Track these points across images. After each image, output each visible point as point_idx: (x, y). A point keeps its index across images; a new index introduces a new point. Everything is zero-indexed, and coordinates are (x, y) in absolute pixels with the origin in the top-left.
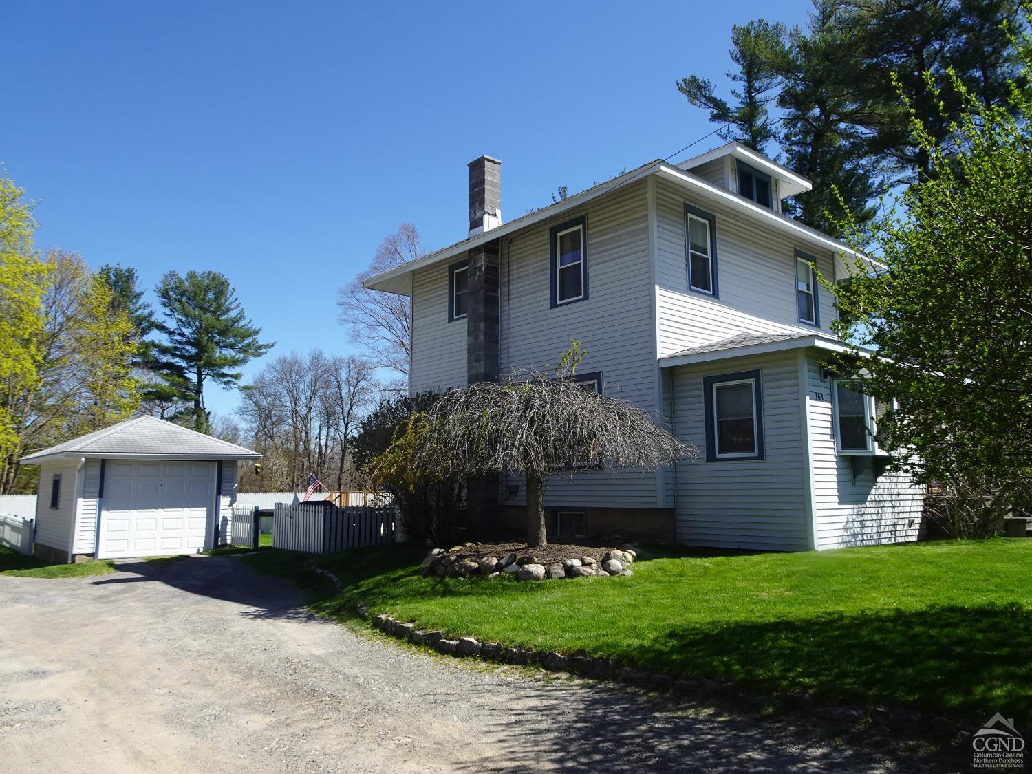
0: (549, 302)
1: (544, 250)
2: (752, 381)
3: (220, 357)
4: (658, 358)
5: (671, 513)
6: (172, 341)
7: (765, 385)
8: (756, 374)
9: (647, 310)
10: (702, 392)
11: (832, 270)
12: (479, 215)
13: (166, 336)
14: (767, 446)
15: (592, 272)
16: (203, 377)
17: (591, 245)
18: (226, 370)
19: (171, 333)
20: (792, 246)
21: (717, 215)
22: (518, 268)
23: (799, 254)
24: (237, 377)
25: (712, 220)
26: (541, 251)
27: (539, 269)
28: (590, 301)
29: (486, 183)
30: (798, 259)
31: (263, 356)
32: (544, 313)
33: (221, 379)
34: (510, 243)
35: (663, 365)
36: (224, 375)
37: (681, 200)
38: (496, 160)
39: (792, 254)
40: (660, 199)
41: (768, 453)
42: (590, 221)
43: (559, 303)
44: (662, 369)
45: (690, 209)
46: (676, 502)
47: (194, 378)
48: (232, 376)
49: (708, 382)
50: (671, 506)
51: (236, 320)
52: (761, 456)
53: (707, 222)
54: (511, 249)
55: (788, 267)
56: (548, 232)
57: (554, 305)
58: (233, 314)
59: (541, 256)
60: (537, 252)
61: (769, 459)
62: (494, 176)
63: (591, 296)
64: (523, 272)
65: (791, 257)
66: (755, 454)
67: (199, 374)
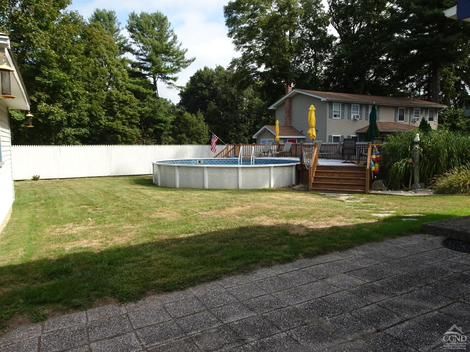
3: (164, 68)
6: (138, 58)
16: (157, 79)
18: (168, 75)
19: (137, 54)
24: (175, 79)
31: (188, 67)
33: (166, 80)
36: (168, 78)
47: (152, 80)
48: (172, 79)
51: (171, 44)
58: (170, 40)
67: (154, 78)
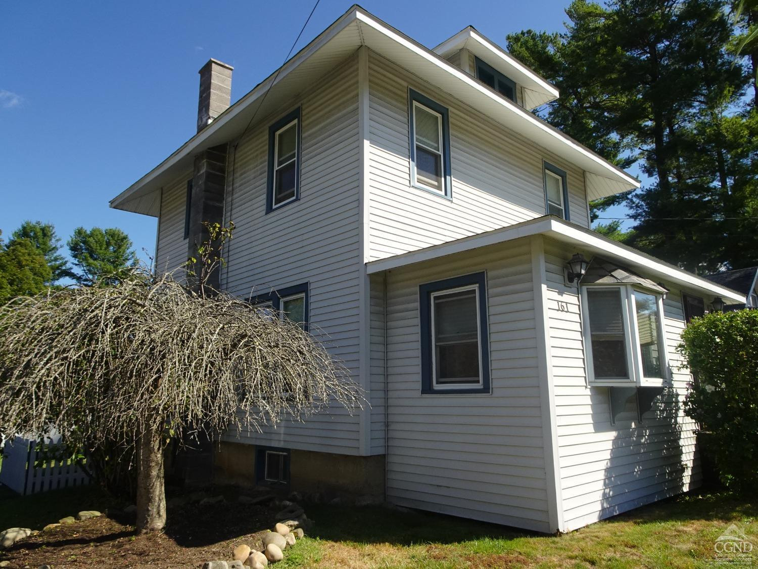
0: (264, 207)
1: (263, 152)
2: (476, 287)
4: (366, 261)
5: (380, 462)
7: (491, 291)
8: (479, 278)
9: (355, 204)
10: (417, 305)
11: (583, 188)
12: (204, 120)
13: (74, 281)
14: (494, 375)
15: (305, 168)
17: (305, 138)
20: (540, 157)
21: (450, 109)
22: (241, 175)
23: (547, 166)
25: (445, 113)
26: (261, 153)
27: (259, 172)
28: (302, 201)
29: (212, 87)
30: (547, 171)
32: (261, 220)
34: (236, 149)
35: (371, 270)
37: (405, 84)
38: (227, 66)
39: (541, 166)
40: (373, 76)
41: (495, 384)
42: (304, 113)
43: (274, 207)
44: (371, 275)
45: (414, 96)
46: (387, 447)
49: (425, 291)
50: (381, 451)
52: (486, 389)
53: (439, 116)
54: (237, 156)
55: (537, 178)
56: (267, 132)
57: (269, 210)
59: (261, 158)
60: (257, 156)
61: (497, 392)
62: (223, 81)
63: (303, 195)
64: (245, 178)
65: (539, 168)
66: (479, 386)
